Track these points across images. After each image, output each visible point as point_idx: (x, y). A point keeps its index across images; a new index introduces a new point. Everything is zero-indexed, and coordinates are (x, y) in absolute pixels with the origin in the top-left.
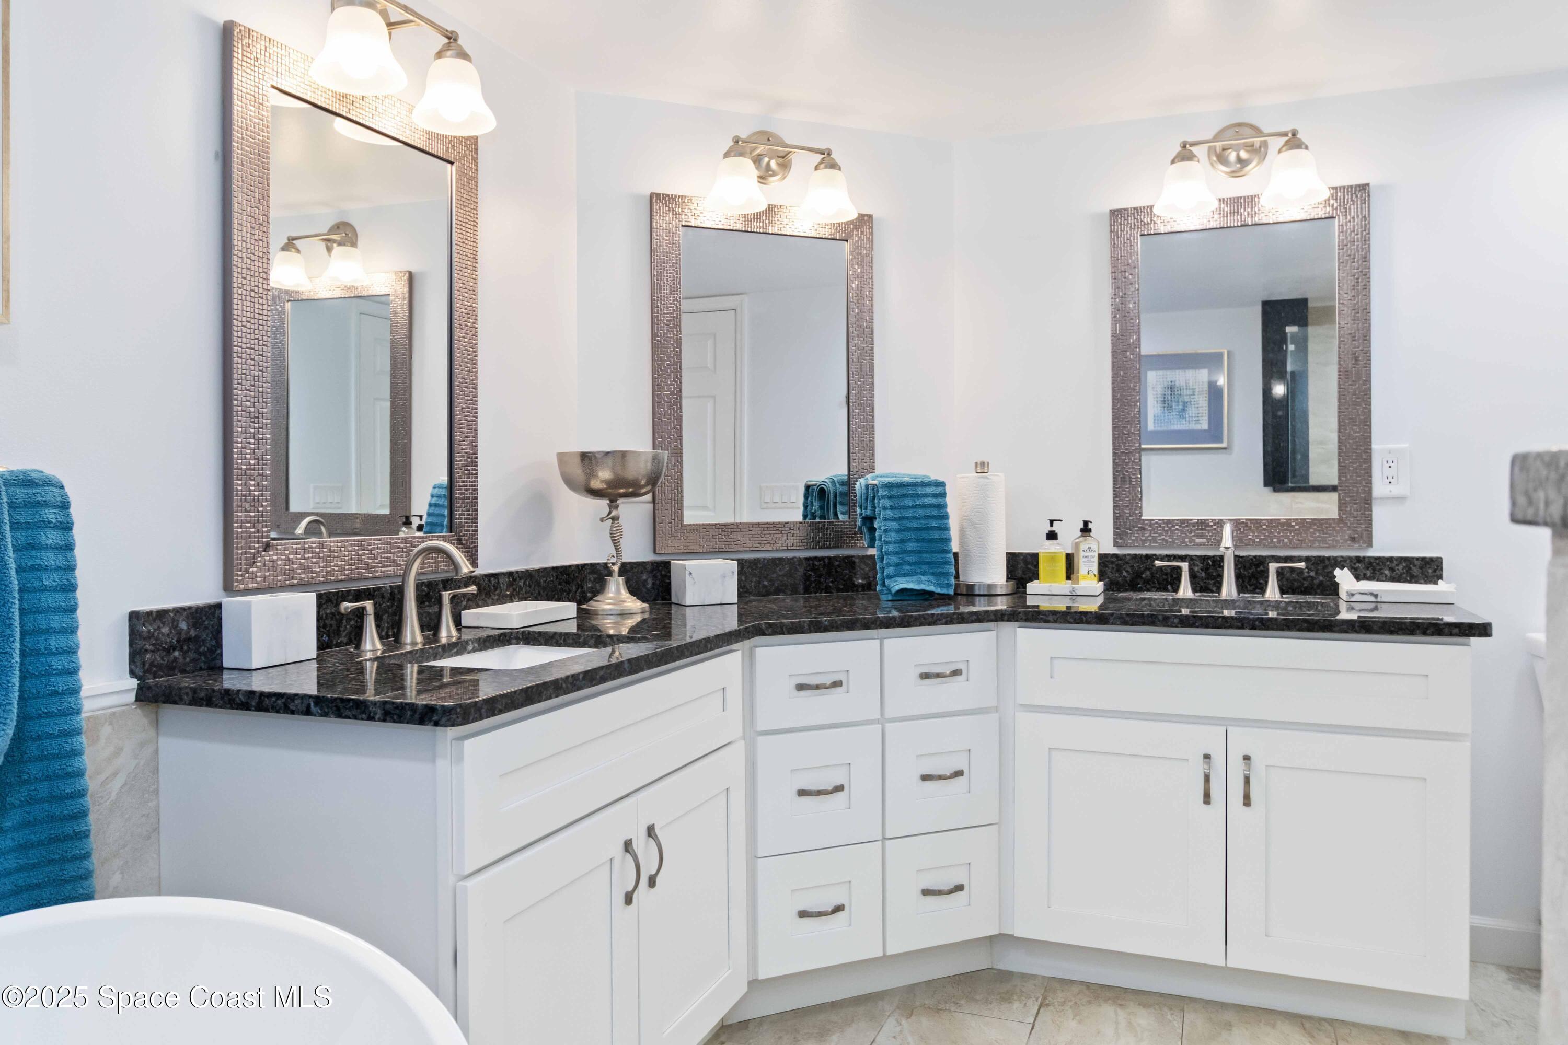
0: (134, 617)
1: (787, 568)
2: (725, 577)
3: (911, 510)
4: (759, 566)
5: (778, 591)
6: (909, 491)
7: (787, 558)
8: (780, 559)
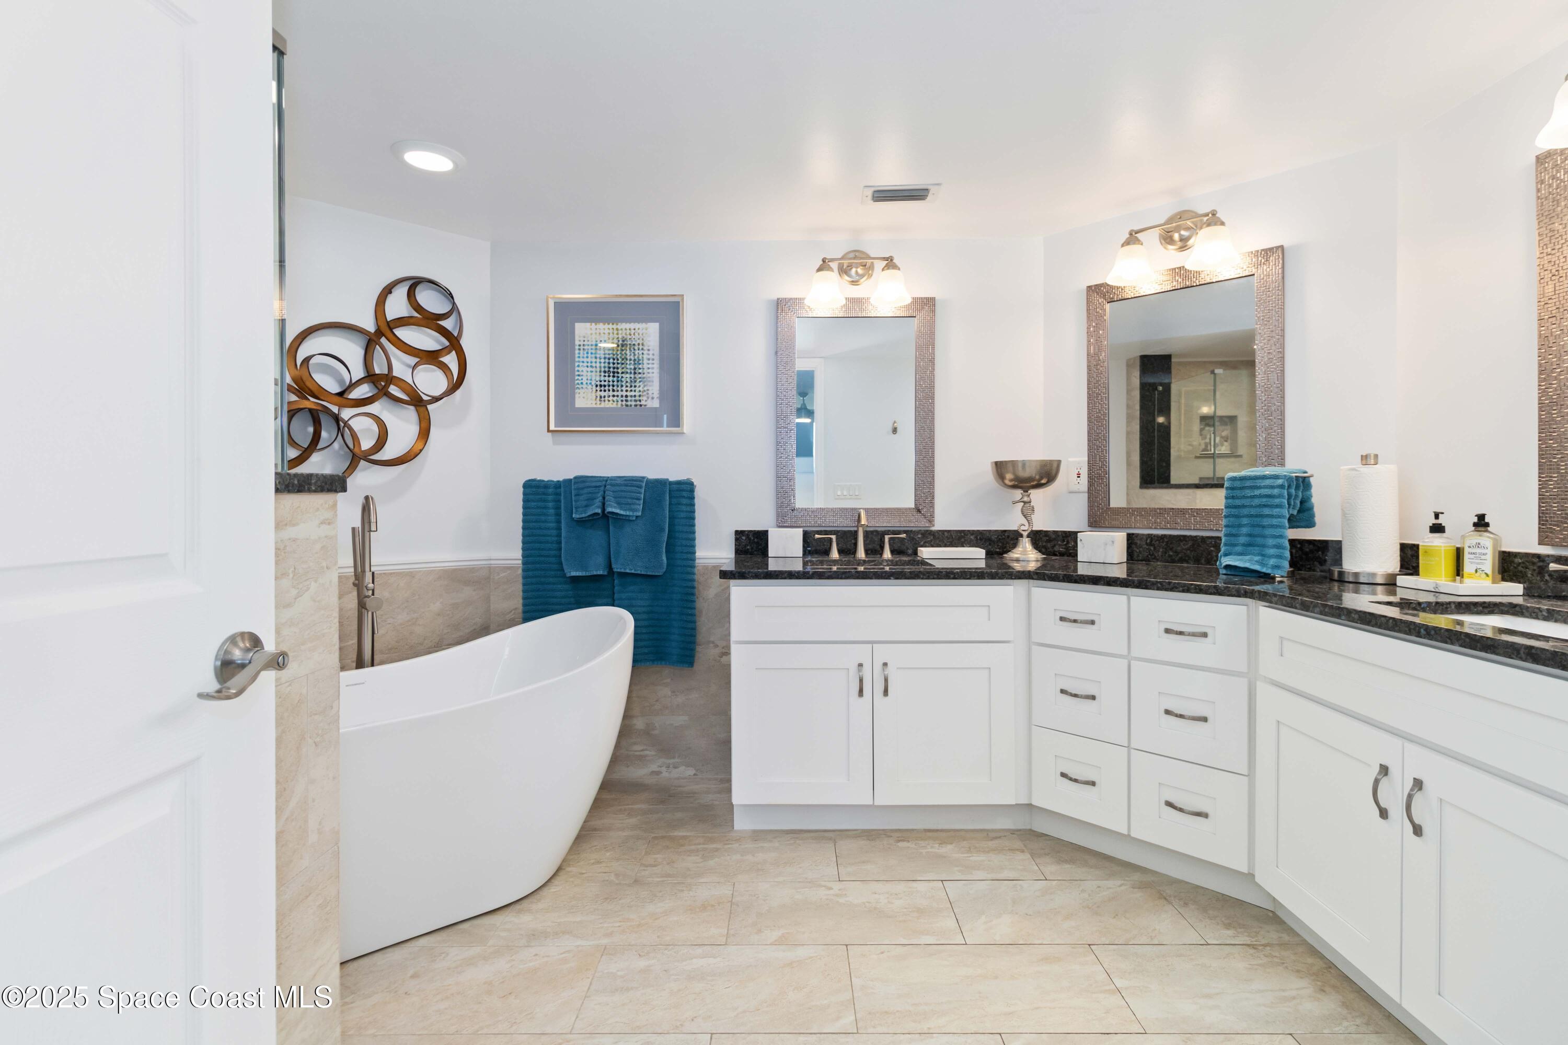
0: (737, 532)
1: (1190, 543)
2: (1106, 544)
3: (1249, 500)
4: (1166, 540)
5: (1182, 560)
6: (1248, 483)
7: (1190, 536)
8: (1185, 536)
